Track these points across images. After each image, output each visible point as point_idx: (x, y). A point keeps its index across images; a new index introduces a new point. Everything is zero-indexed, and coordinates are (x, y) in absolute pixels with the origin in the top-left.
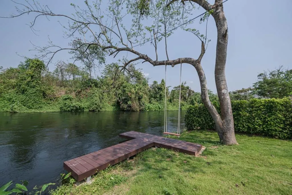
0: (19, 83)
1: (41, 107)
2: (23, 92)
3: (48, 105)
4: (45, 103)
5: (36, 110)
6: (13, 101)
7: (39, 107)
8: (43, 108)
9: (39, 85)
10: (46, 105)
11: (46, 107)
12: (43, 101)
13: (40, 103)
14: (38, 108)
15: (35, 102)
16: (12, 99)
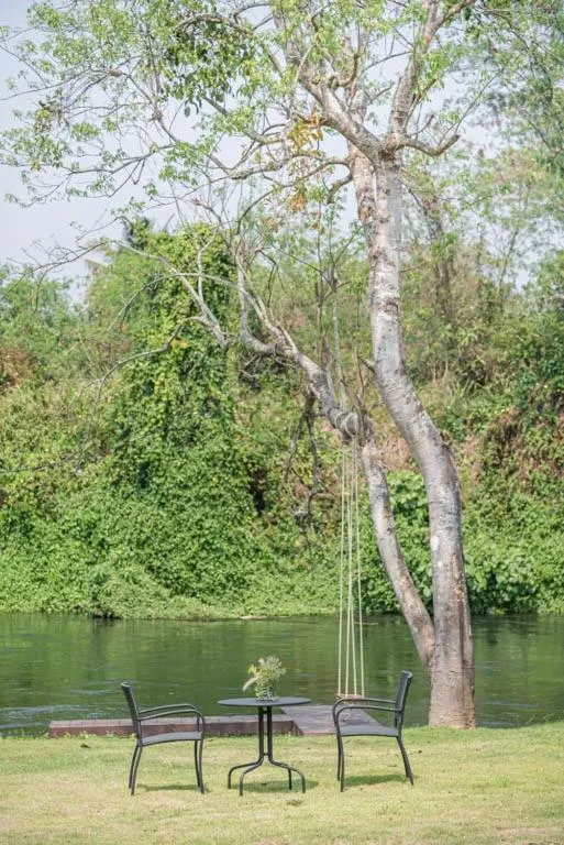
0: (120, 419)
1: (241, 583)
2: (144, 476)
3: (281, 561)
4: (264, 547)
5: (211, 599)
6: (102, 543)
7: (229, 577)
8: (253, 588)
9: (217, 414)
10: (267, 566)
11: (268, 581)
12: (253, 531)
13: (232, 550)
14: (224, 587)
15: (205, 546)
16: (95, 526)
